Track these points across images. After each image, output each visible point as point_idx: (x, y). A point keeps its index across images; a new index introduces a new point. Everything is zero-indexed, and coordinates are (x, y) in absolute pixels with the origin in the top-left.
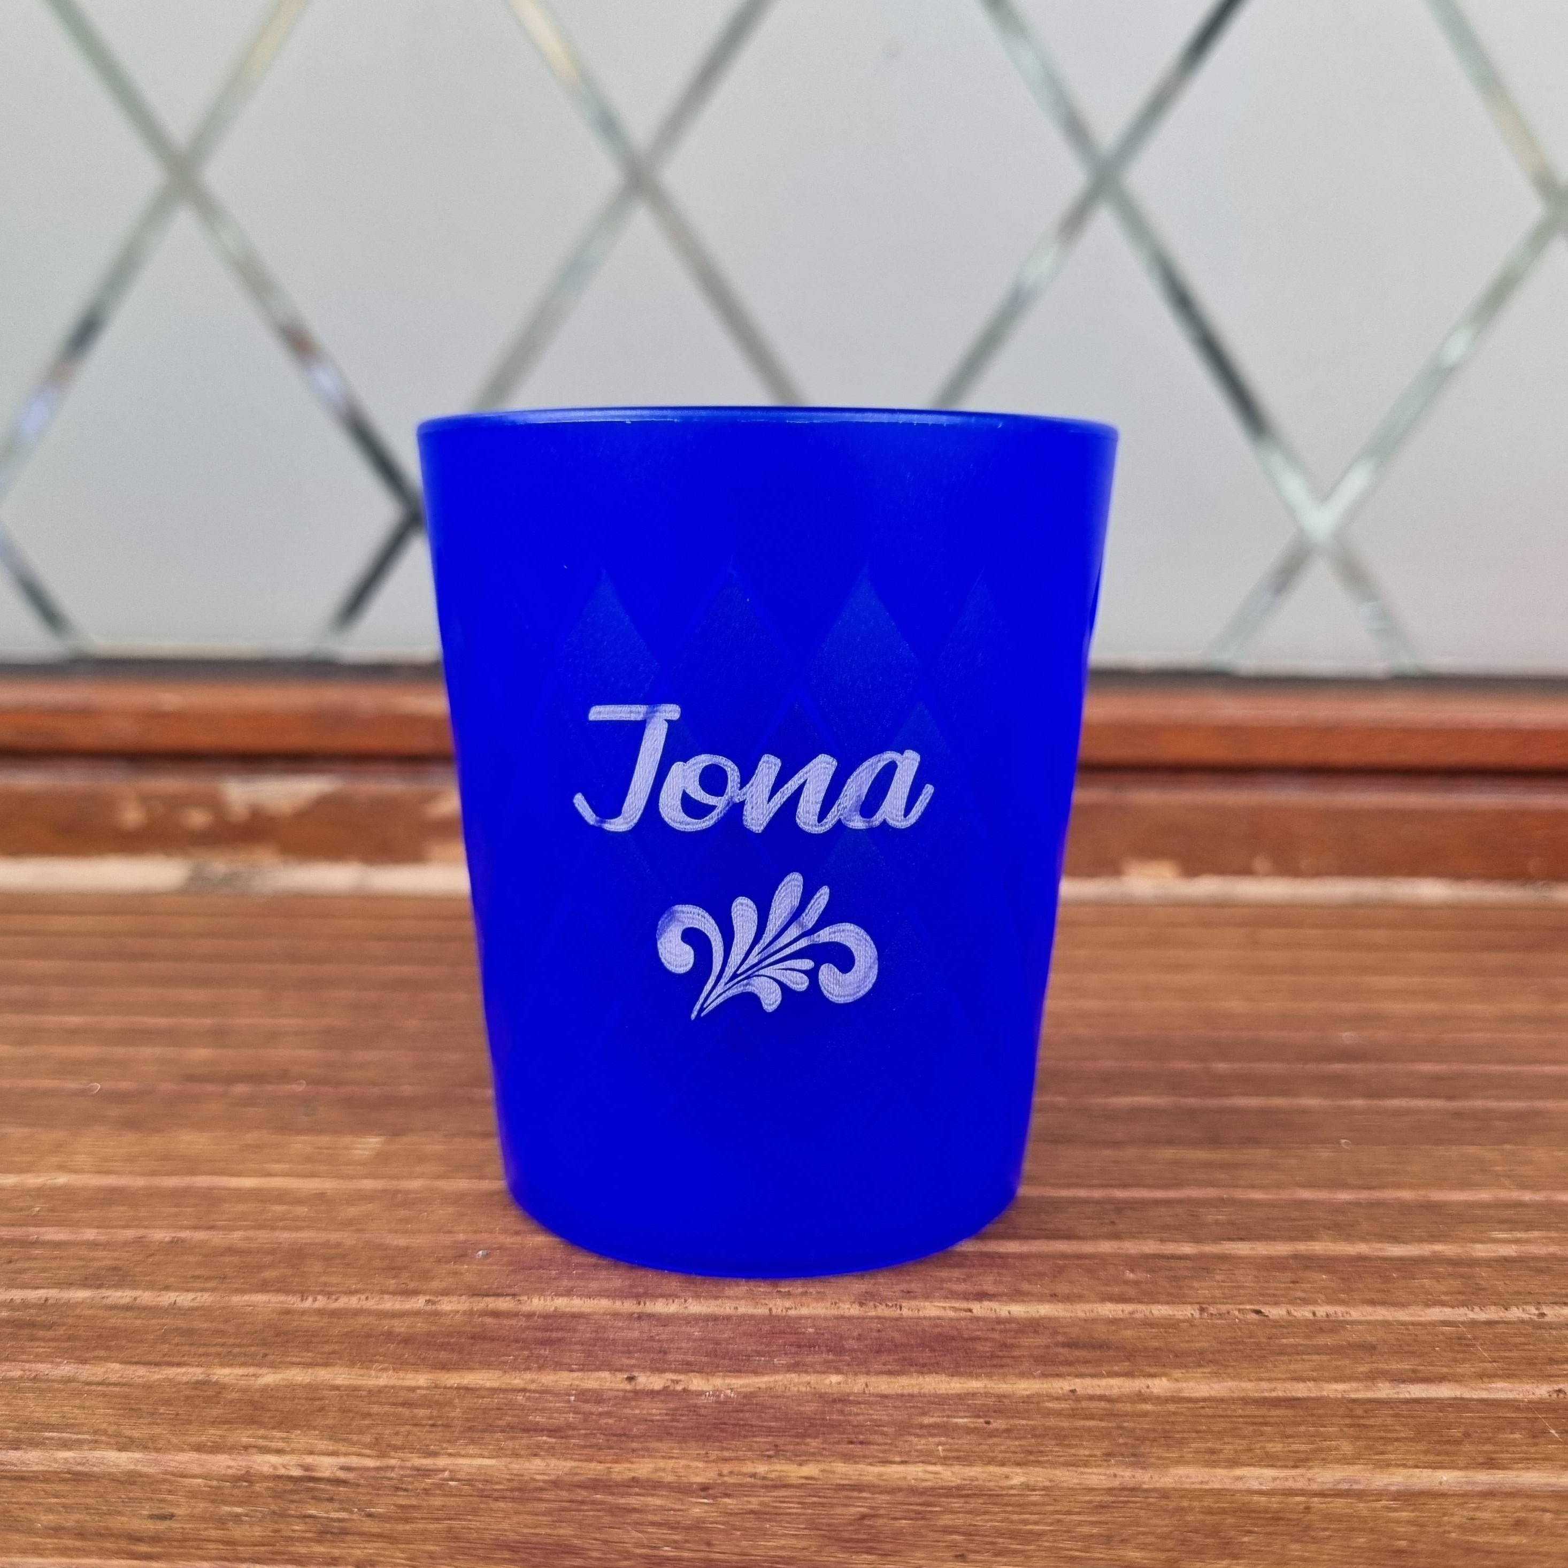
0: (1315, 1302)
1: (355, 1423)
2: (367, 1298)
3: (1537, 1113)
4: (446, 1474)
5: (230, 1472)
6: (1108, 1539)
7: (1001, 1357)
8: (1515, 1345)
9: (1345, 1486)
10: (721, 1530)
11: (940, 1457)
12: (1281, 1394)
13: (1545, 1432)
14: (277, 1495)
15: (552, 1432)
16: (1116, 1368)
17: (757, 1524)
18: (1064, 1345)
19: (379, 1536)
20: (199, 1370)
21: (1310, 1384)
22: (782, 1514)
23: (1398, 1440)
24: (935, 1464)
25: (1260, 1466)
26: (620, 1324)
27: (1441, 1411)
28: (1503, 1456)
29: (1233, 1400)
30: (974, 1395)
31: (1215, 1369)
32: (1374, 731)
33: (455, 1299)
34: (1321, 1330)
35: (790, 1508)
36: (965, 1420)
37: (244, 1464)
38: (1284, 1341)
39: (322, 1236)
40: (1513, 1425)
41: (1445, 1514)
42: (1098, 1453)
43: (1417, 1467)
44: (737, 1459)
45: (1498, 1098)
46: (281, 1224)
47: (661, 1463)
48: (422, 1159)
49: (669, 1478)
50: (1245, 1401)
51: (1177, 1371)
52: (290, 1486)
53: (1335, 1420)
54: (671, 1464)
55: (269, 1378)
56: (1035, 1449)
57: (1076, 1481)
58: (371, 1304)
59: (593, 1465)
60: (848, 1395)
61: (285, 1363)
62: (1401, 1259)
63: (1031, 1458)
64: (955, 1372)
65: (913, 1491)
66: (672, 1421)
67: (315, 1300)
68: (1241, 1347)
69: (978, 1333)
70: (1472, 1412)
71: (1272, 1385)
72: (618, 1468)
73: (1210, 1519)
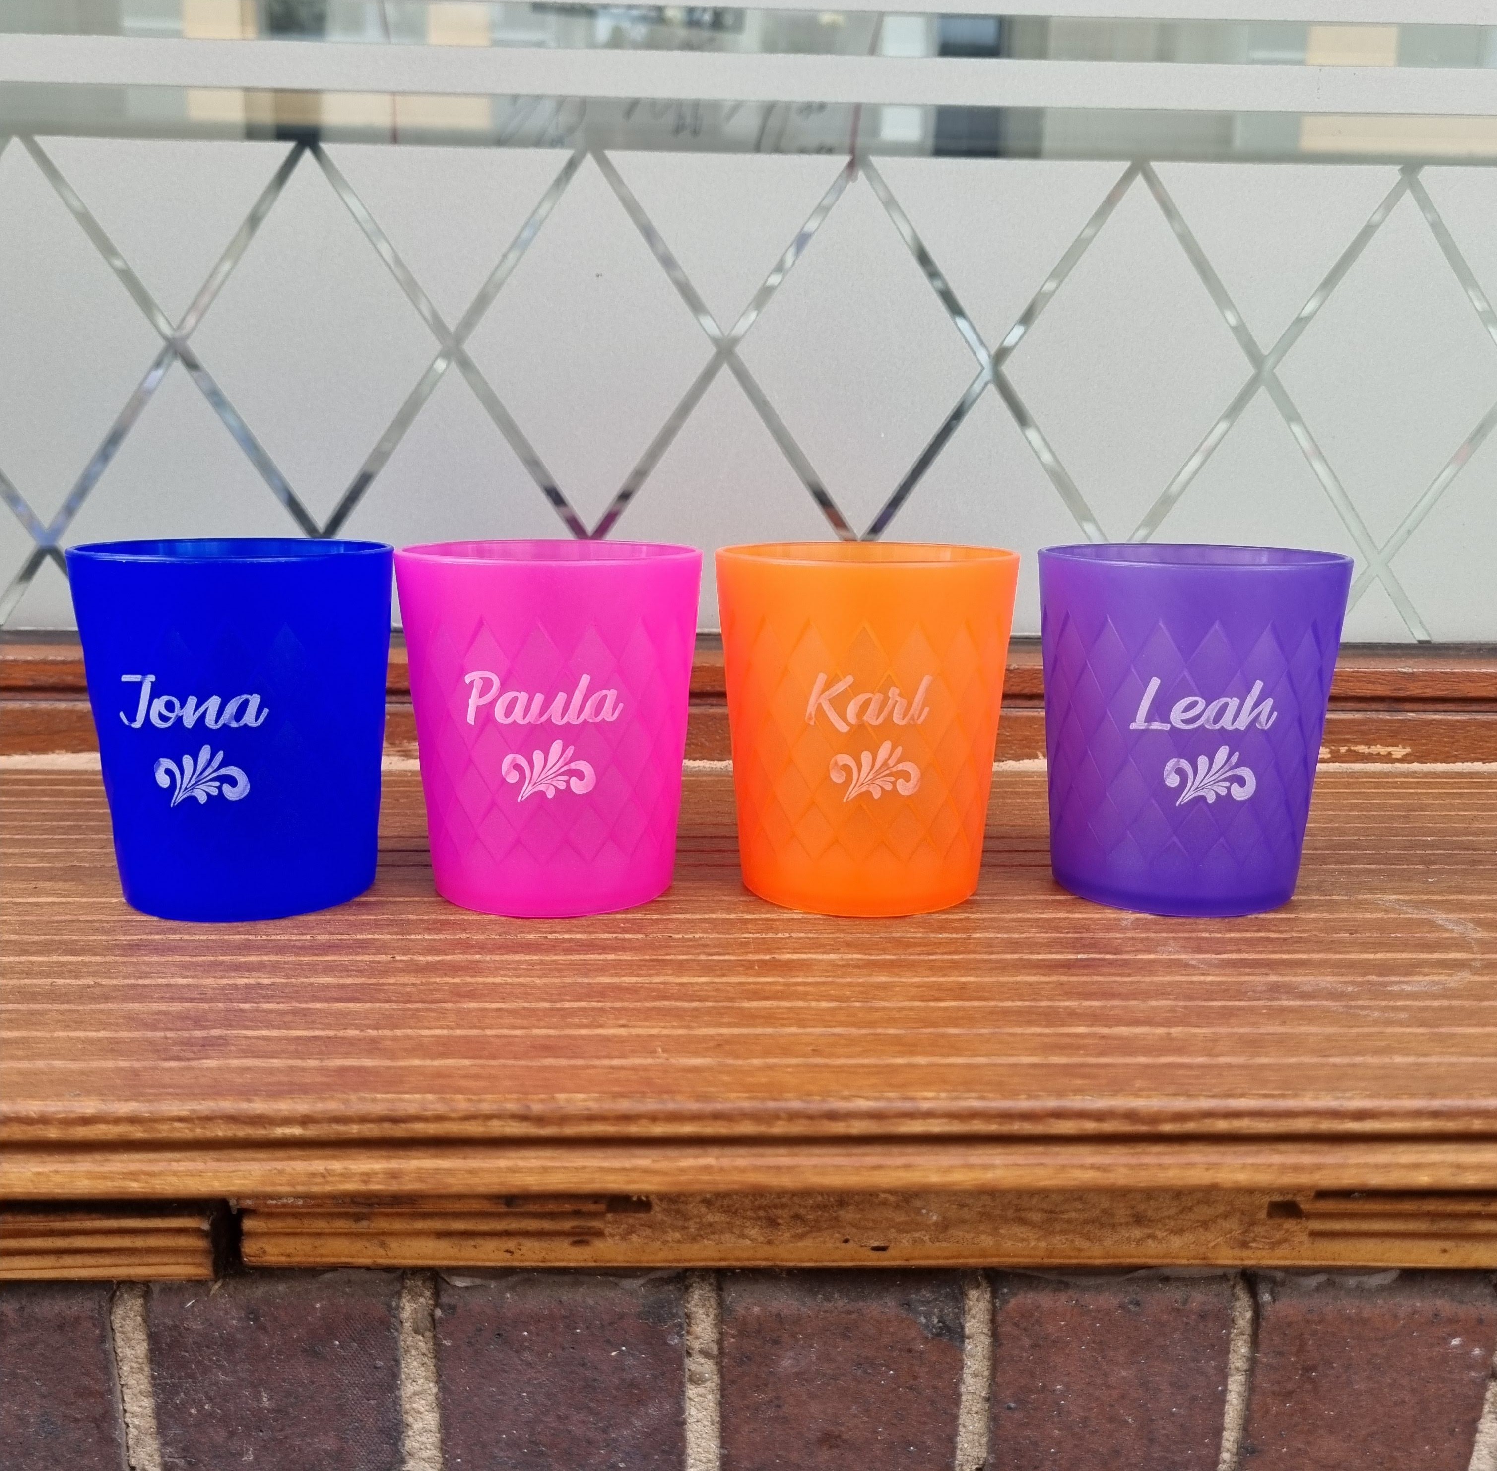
7: (551, 950)
9: (661, 981)
10: (416, 993)
11: (509, 976)
12: (658, 958)
13: (753, 967)
16: (596, 952)
22: (441, 990)
23: (694, 970)
24: (506, 977)
25: (633, 977)
33: (323, 935)
34: (692, 941)
35: (445, 988)
36: (525, 966)
38: (673, 944)
41: (693, 988)
42: (572, 974)
43: (693, 977)
44: (429, 977)
49: (401, 982)
50: (641, 960)
51: (621, 953)
53: (673, 965)
55: (243, 959)
56: (547, 973)
59: (372, 979)
60: (482, 960)
61: (249, 955)
62: (746, 919)
68: (653, 946)
69: (544, 943)
71: (656, 956)
72: (382, 980)
73: (602, 989)
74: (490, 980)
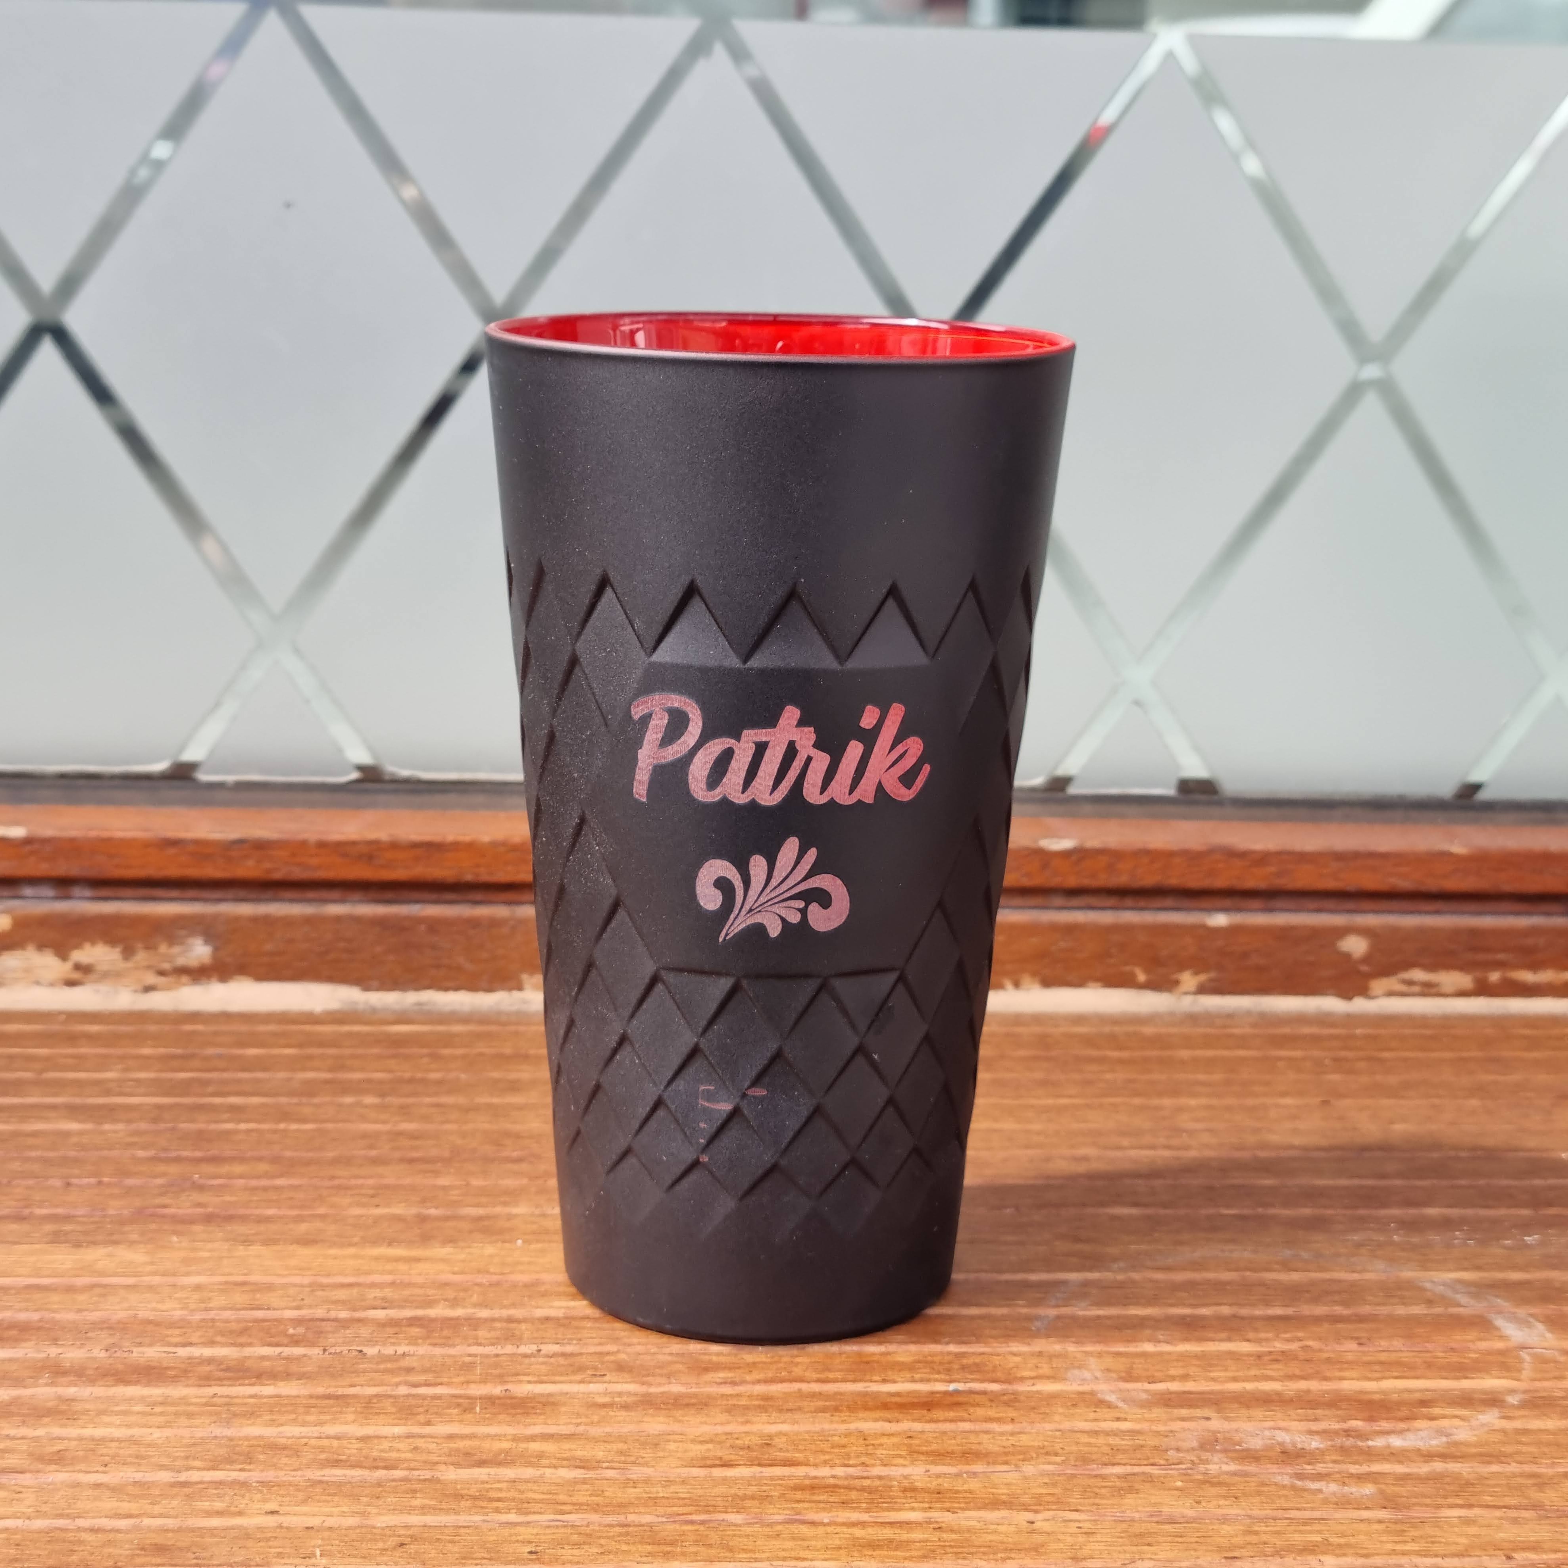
0: (401, 1344)
7: (180, 1377)
8: (502, 1366)
12: (336, 1393)
16: (247, 1382)
29: (304, 1396)
31: (308, 1381)
50: (311, 1396)
51: (283, 1382)
53: (357, 1405)
56: (173, 1421)
70: (441, 1400)
74: (88, 1432)
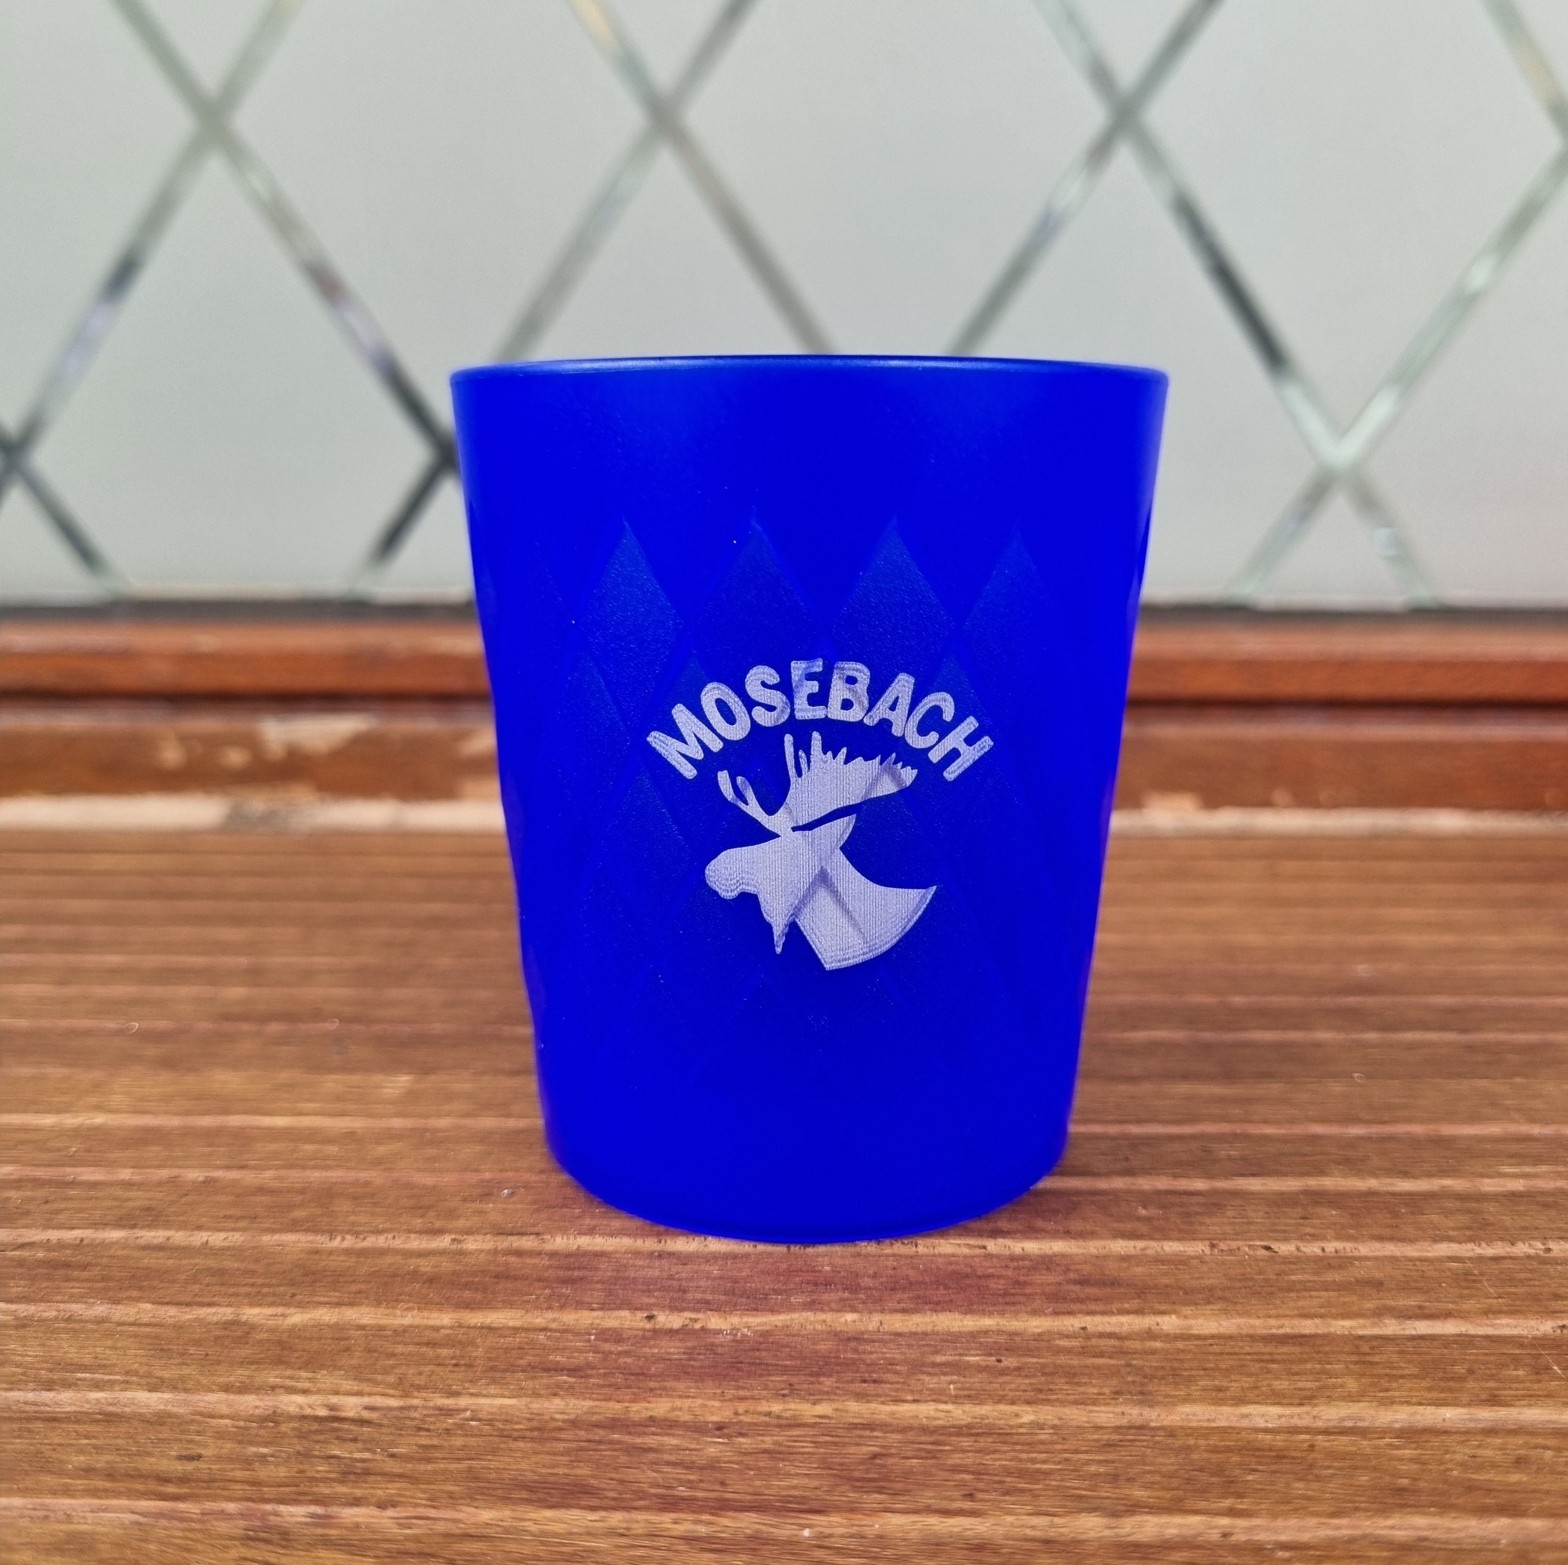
0: (1322, 1238)
1: (380, 1363)
2: (394, 1237)
3: (1548, 1046)
4: (468, 1413)
5: (257, 1412)
6: (1114, 1478)
7: (1013, 1295)
8: (1521, 1281)
9: (1350, 1424)
10: (734, 1470)
11: (950, 1396)
12: (1288, 1331)
13: (1548, 1368)
14: (302, 1436)
15: (572, 1371)
16: (1126, 1306)
17: (771, 1463)
18: (1075, 1282)
19: (400, 1476)
20: (229, 1310)
21: (1317, 1321)
22: (796, 1453)
23: (1402, 1377)
24: (946, 1403)
25: (1266, 1404)
26: (641, 1263)
27: (1446, 1348)
28: (1506, 1392)
29: (1241, 1337)
30: (986, 1332)
31: (1224, 1306)
32: (1393, 664)
33: (480, 1238)
34: (1330, 1266)
35: (803, 1447)
36: (977, 1358)
37: (271, 1404)
38: (1293, 1277)
39: (351, 1175)
40: (1516, 1361)
41: (1446, 1452)
42: (1106, 1390)
43: (1421, 1404)
44: (753, 1398)
45: (1512, 1031)
46: (312, 1163)
47: (678, 1403)
48: (450, 1097)
49: (686, 1417)
50: (1253, 1338)
51: (1188, 1308)
52: (315, 1426)
53: (1343, 1357)
54: (687, 1403)
55: (297, 1318)
56: (1045, 1387)
57: (1085, 1419)
58: (398, 1243)
59: (611, 1404)
60: (863, 1333)
61: (313, 1302)
62: (1410, 1194)
63: (1041, 1396)
64: (969, 1310)
65: (924, 1430)
66: (690, 1360)
67: (343, 1239)
68: (1250, 1284)
69: (991, 1270)
70: (1477, 1348)
71: (1280, 1322)
72: (635, 1407)
73: (1215, 1458)
